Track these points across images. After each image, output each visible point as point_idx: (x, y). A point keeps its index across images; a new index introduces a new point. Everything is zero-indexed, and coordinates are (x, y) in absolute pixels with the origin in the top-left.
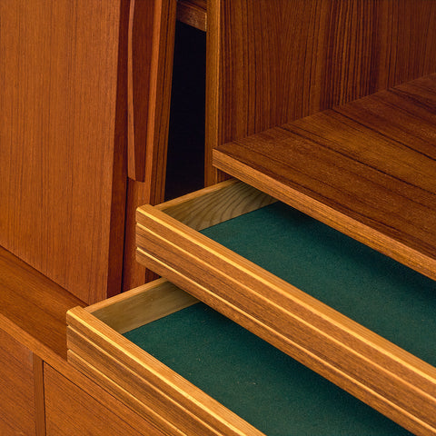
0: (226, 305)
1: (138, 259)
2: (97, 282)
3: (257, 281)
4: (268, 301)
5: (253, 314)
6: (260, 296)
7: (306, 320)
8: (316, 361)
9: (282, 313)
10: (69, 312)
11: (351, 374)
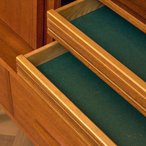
0: (86, 62)
1: (48, 32)
2: (32, 37)
3: (100, 55)
4: (105, 65)
5: (98, 68)
6: (101, 62)
7: (122, 77)
8: (126, 95)
9: (111, 71)
10: (17, 58)
11: (141, 105)
